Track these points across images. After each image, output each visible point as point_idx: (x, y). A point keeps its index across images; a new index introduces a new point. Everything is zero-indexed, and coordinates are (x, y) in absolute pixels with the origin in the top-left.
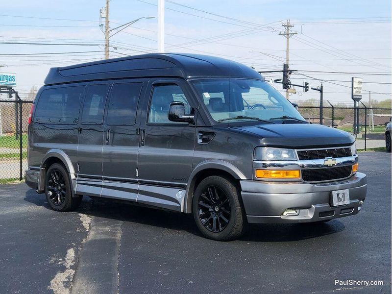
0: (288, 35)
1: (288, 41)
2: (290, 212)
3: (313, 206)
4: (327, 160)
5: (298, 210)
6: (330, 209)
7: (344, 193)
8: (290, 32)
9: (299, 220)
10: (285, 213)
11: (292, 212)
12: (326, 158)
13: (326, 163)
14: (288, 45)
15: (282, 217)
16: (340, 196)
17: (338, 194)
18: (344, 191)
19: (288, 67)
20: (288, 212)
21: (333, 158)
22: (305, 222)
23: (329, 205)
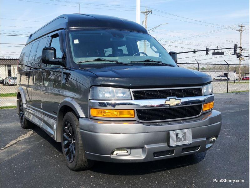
0: (241, 31)
1: (241, 34)
2: (121, 152)
3: (145, 146)
4: (169, 100)
5: (129, 150)
6: (168, 148)
7: (185, 133)
8: (242, 29)
9: (130, 160)
10: (115, 153)
11: (123, 152)
12: (168, 98)
13: (168, 103)
14: (241, 36)
15: (112, 156)
16: (180, 136)
17: (177, 135)
18: (186, 131)
19: (237, 46)
20: (118, 152)
21: (177, 97)
22: (138, 162)
23: (167, 145)
